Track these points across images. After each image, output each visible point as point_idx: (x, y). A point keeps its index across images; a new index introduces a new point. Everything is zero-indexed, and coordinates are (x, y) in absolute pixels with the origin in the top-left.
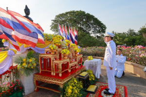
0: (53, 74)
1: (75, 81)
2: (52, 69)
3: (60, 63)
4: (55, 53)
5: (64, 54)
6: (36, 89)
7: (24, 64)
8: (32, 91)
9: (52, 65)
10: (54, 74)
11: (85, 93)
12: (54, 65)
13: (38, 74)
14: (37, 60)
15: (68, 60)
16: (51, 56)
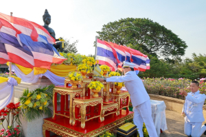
0: (72, 122)
2: (71, 113)
3: (84, 104)
5: (94, 89)
7: (28, 102)
9: (71, 106)
10: (74, 123)
12: (74, 107)
13: (49, 119)
14: (49, 97)
15: (101, 101)
16: (71, 92)
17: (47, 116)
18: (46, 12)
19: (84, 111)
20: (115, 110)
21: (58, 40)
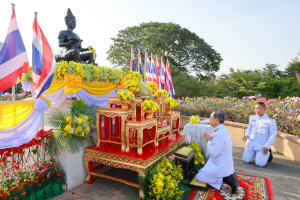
0: (125, 148)
1: (169, 164)
2: (123, 139)
3: (141, 127)
4: (130, 107)
5: (148, 109)
6: (88, 179)
7: (68, 128)
8: (80, 181)
9: (123, 130)
10: (128, 150)
11: (189, 189)
12: (127, 131)
13: (92, 147)
14: (92, 121)
15: (155, 122)
16: (122, 114)
17: (91, 144)
18: (69, 11)
19: (141, 135)
21: (87, 50)
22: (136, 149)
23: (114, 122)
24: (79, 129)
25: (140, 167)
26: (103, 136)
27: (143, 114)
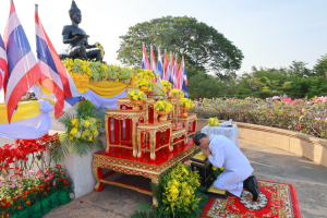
0: (137, 153)
1: (185, 170)
2: (134, 143)
3: (153, 129)
4: (141, 108)
5: (161, 110)
6: (97, 186)
7: (74, 131)
8: (89, 189)
9: (134, 133)
10: (139, 155)
11: (206, 197)
12: (139, 134)
13: (102, 152)
14: (100, 124)
15: (169, 125)
16: (133, 116)
19: (153, 139)
20: (183, 137)
21: (94, 46)
22: (149, 153)
23: (124, 126)
24: (87, 133)
25: (153, 173)
26: (113, 140)
27: (155, 116)
